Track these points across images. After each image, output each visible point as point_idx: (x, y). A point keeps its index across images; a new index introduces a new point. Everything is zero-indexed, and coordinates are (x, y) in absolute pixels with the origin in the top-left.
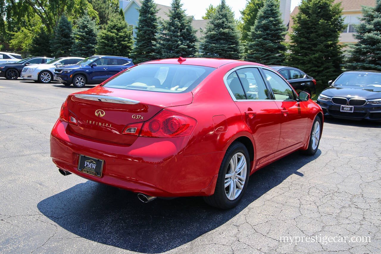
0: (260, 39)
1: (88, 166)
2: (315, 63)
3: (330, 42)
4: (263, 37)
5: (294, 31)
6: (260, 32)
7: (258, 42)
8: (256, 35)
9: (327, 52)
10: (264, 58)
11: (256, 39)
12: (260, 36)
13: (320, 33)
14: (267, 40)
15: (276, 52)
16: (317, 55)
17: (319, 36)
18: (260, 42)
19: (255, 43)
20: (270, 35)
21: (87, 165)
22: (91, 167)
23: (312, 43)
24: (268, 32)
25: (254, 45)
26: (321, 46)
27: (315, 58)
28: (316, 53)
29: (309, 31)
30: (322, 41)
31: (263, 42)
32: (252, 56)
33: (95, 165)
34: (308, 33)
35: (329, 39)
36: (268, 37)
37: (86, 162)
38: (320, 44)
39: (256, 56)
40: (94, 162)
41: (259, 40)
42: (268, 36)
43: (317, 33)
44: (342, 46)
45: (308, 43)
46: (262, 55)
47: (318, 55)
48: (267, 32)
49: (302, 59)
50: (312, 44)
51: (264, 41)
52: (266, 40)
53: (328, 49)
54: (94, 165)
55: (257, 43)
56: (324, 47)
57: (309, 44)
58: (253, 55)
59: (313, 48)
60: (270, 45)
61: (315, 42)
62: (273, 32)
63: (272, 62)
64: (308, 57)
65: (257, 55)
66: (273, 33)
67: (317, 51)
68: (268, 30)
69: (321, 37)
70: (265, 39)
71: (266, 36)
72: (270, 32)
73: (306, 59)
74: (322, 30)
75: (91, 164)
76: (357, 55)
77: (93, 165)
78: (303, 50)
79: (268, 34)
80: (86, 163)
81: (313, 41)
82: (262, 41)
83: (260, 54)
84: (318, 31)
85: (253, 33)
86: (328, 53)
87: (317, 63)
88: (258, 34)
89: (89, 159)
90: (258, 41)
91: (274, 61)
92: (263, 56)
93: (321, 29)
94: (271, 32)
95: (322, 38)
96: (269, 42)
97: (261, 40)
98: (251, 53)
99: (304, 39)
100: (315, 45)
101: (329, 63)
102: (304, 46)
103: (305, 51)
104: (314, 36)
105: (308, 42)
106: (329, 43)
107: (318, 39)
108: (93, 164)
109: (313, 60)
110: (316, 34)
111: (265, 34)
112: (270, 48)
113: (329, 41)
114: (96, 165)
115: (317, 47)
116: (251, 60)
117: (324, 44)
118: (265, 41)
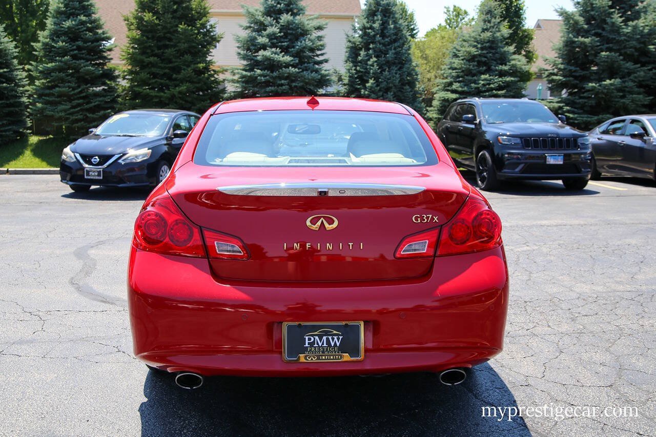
0: (66, 57)
1: (316, 345)
2: (181, 102)
3: (202, 65)
4: (71, 53)
5: (130, 44)
6: (64, 43)
7: (62, 64)
8: (55, 49)
9: (199, 83)
10: (78, 96)
11: (57, 58)
12: (63, 52)
13: (182, 47)
14: (81, 60)
15: (101, 82)
16: (183, 88)
17: (182, 53)
18: (65, 63)
19: (55, 65)
20: (84, 50)
21: (312, 344)
22: (325, 345)
23: (171, 65)
24: (80, 43)
25: (53, 70)
26: (187, 72)
27: (180, 92)
28: (181, 84)
29: (160, 44)
30: (187, 63)
31: (72, 64)
32: (51, 91)
33: (338, 339)
34: (159, 48)
35: (199, 60)
36: (80, 54)
37: (307, 338)
38: (185, 67)
39: (60, 91)
40: (335, 332)
41: (63, 59)
42: (80, 52)
43: (177, 48)
44: (217, 72)
45: (162, 65)
46: (74, 89)
47: (185, 87)
48: (77, 43)
49: (156, 97)
50: (170, 68)
51: (74, 61)
52: (78, 60)
53: (199, 77)
54: (335, 337)
55: (59, 66)
56: (194, 73)
57: (165, 68)
58: (54, 90)
59: (174, 76)
60: (88, 70)
61: (176, 64)
62: (90, 43)
63: (97, 103)
64: (169, 92)
65: (64, 89)
66: (88, 46)
67: (182, 81)
68: (78, 41)
69: (186, 56)
70: (74, 57)
71: (76, 52)
72: (84, 43)
73: (165, 95)
74: (184, 43)
75: (325, 338)
76: (250, 87)
77: (333, 339)
78: (156, 80)
79: (79, 48)
80: (309, 339)
81: (170, 62)
82: (71, 62)
83: (69, 87)
84: (178, 45)
85: (45, 44)
86: (200, 85)
87: (184, 102)
88: (58, 48)
89: (315, 328)
90: (61, 61)
91: (99, 101)
92: (76, 91)
93: (183, 41)
94: (85, 45)
95: (188, 57)
96: (85, 64)
97: (67, 60)
98: (42, 86)
99: (156, 58)
100: (177, 70)
101: (206, 102)
102: (158, 72)
103: (159, 80)
104: (172, 53)
105: (162, 63)
106: (200, 67)
107: (180, 59)
108: (330, 337)
109: (177, 96)
110: (175, 49)
111: (75, 47)
112: (87, 75)
113: (200, 63)
114: (341, 337)
115: (182, 74)
116: (51, 99)
117: (192, 68)
118: (77, 62)
